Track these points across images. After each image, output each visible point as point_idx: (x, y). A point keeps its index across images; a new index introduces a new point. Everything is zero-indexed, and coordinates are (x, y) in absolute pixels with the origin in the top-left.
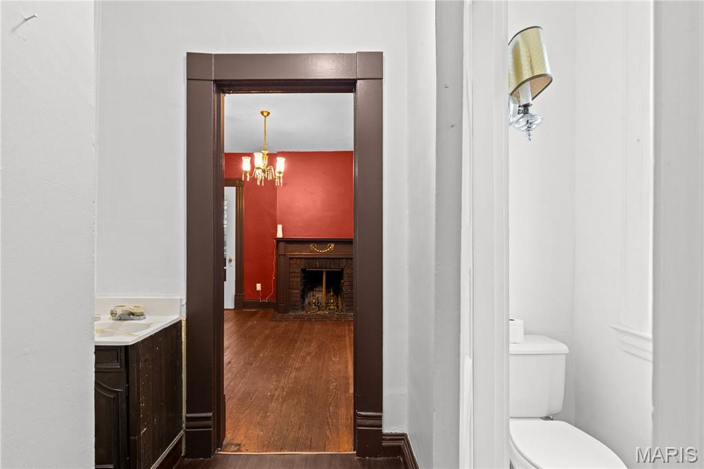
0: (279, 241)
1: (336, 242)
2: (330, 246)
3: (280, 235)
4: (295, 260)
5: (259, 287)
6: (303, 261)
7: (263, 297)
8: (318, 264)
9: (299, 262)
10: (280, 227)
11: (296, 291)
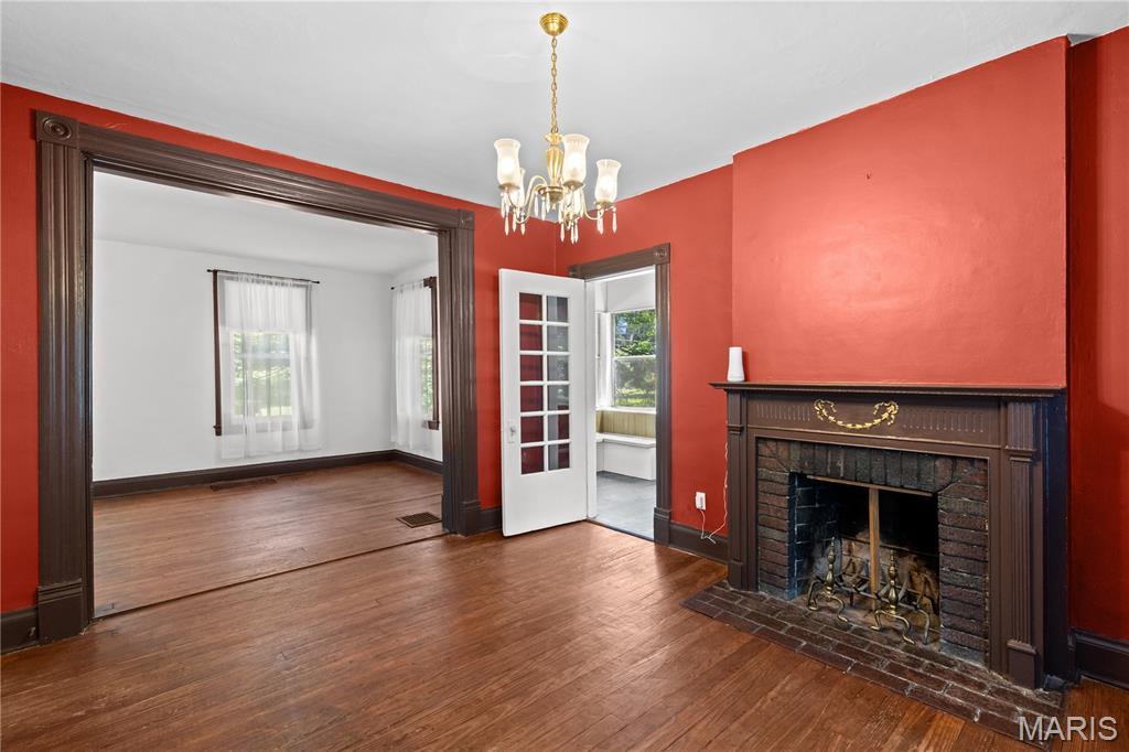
0: (732, 389)
1: (908, 398)
2: (883, 410)
3: (735, 374)
4: (771, 444)
5: (700, 499)
6: (796, 453)
7: (709, 527)
8: (841, 465)
9: (782, 450)
10: (735, 354)
11: (776, 534)
